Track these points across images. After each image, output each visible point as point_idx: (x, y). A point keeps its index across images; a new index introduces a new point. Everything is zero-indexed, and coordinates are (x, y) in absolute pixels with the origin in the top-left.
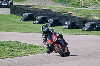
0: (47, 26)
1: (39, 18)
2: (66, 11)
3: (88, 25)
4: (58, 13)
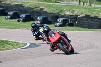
0: (18, 21)
1: (11, 13)
2: (38, 6)
3: (60, 20)
4: (30, 8)
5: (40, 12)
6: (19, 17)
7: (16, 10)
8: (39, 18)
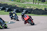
0: (5, 11)
1: (1, 8)
3: (24, 11)
4: (10, 5)
5: (15, 7)
6: (5, 10)
7: (4, 6)
8: (14, 10)
